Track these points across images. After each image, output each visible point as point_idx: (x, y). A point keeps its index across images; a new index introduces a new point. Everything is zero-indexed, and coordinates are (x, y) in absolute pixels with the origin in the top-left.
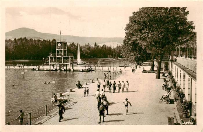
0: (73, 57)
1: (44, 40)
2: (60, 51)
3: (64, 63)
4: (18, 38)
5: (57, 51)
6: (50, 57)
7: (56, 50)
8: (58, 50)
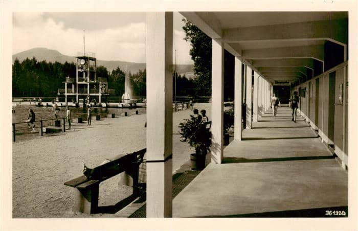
0: (107, 83)
1: (66, 63)
2: (84, 74)
3: (90, 93)
4: (23, 60)
5: (79, 72)
6: (66, 84)
7: (77, 70)
8: (80, 70)
